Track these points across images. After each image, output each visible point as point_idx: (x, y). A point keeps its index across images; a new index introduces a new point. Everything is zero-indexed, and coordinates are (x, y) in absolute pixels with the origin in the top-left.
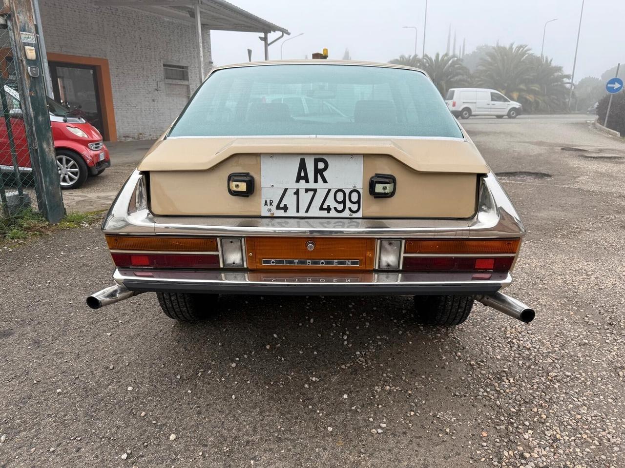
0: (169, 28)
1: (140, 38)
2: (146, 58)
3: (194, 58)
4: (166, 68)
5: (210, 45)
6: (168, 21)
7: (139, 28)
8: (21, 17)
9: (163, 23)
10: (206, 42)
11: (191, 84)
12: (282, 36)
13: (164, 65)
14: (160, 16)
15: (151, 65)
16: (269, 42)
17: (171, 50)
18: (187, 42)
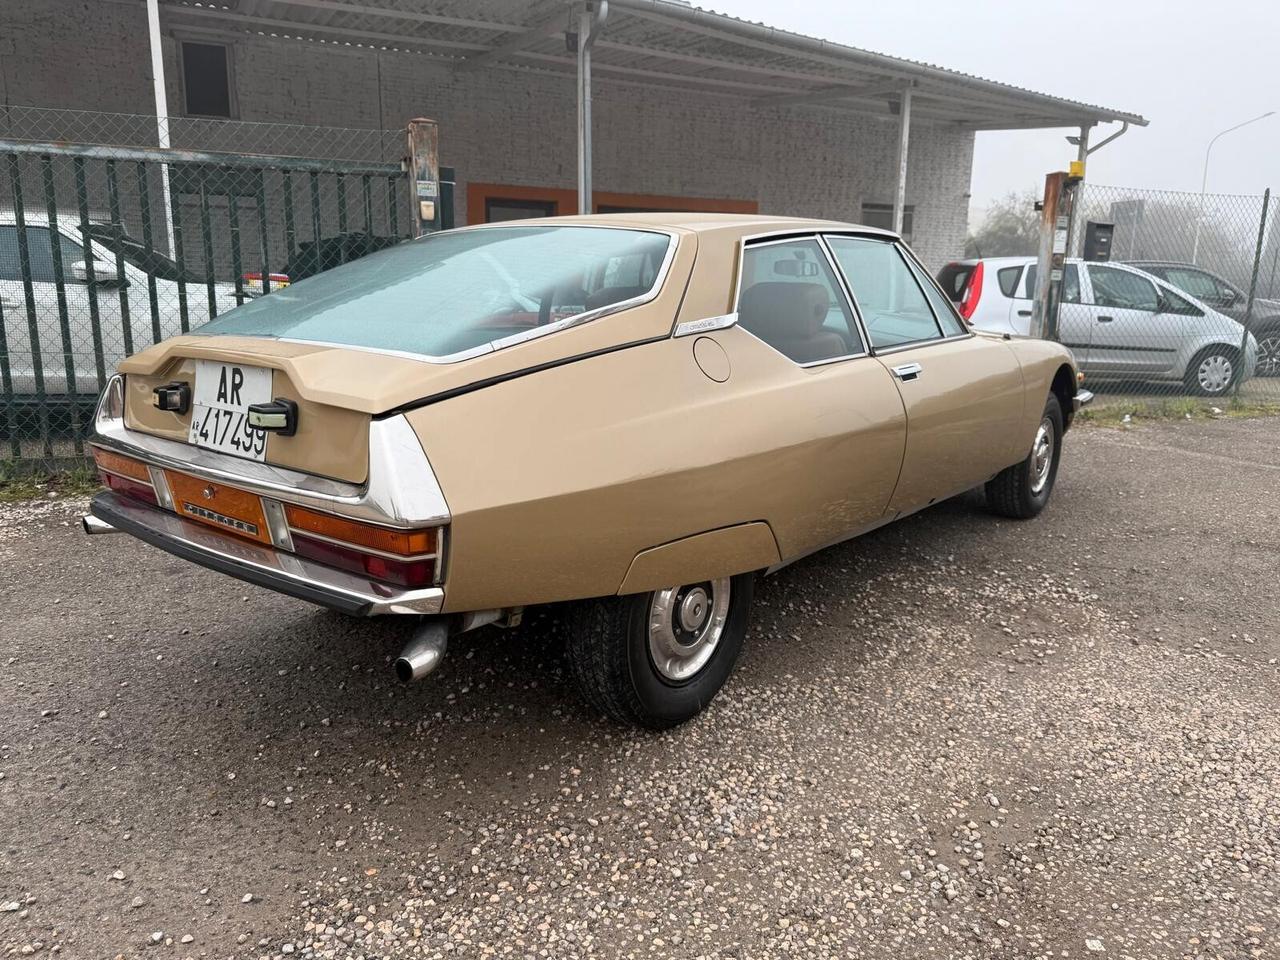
0: (885, 136)
1: (825, 159)
2: (830, 194)
3: (931, 188)
4: (867, 210)
5: (970, 161)
6: (885, 122)
7: (826, 141)
8: (421, 161)
9: (874, 126)
10: (962, 154)
11: (915, 240)
12: (1124, 129)
13: (865, 206)
14: (869, 113)
15: (838, 208)
16: (1089, 148)
17: (884, 176)
18: (921, 157)
